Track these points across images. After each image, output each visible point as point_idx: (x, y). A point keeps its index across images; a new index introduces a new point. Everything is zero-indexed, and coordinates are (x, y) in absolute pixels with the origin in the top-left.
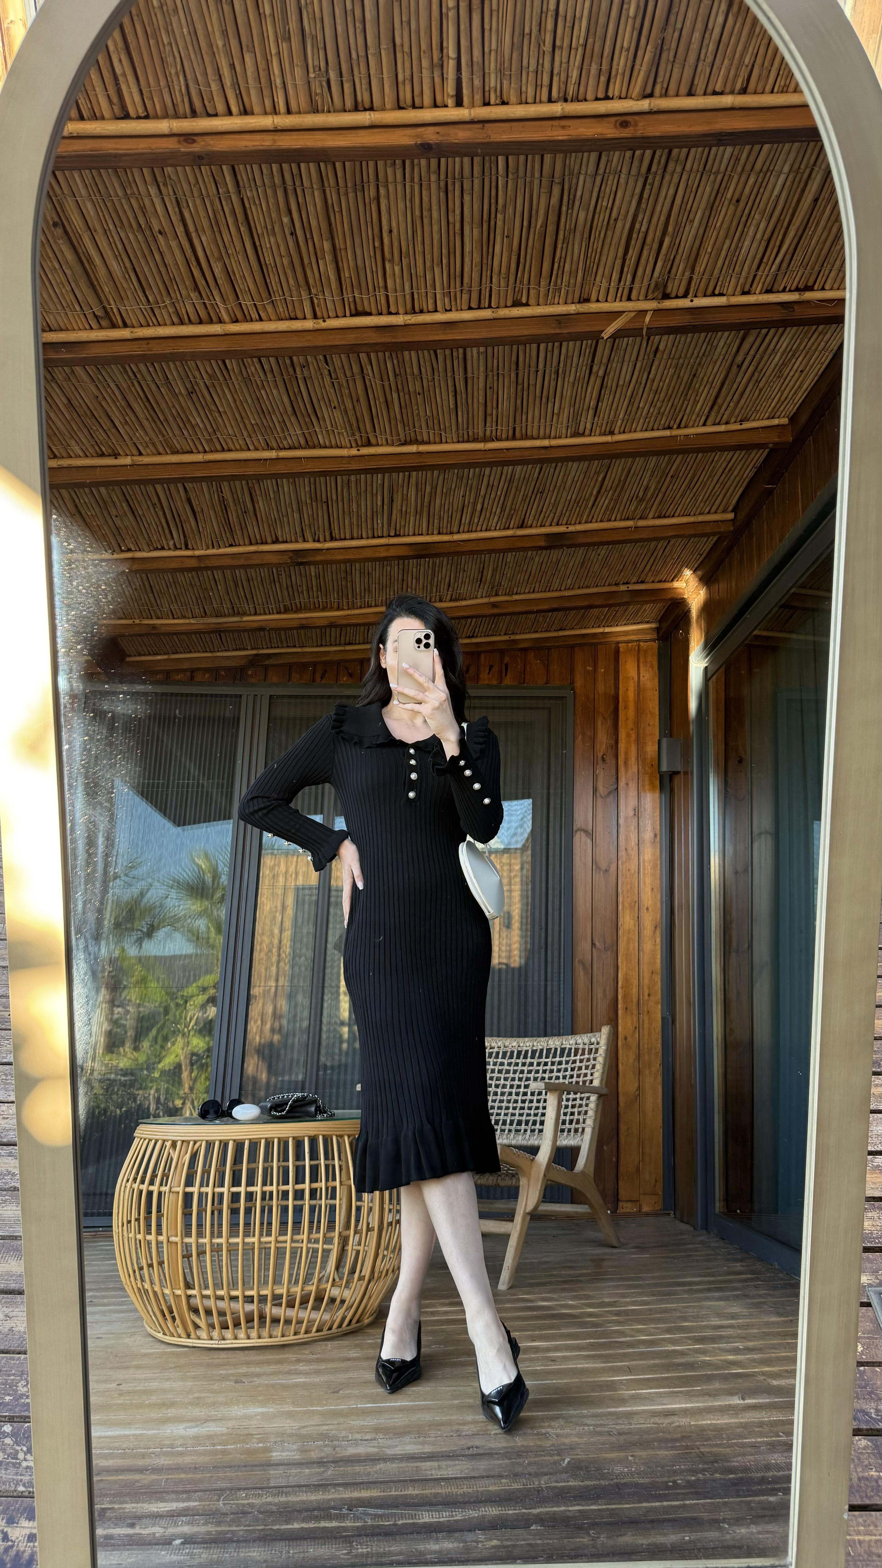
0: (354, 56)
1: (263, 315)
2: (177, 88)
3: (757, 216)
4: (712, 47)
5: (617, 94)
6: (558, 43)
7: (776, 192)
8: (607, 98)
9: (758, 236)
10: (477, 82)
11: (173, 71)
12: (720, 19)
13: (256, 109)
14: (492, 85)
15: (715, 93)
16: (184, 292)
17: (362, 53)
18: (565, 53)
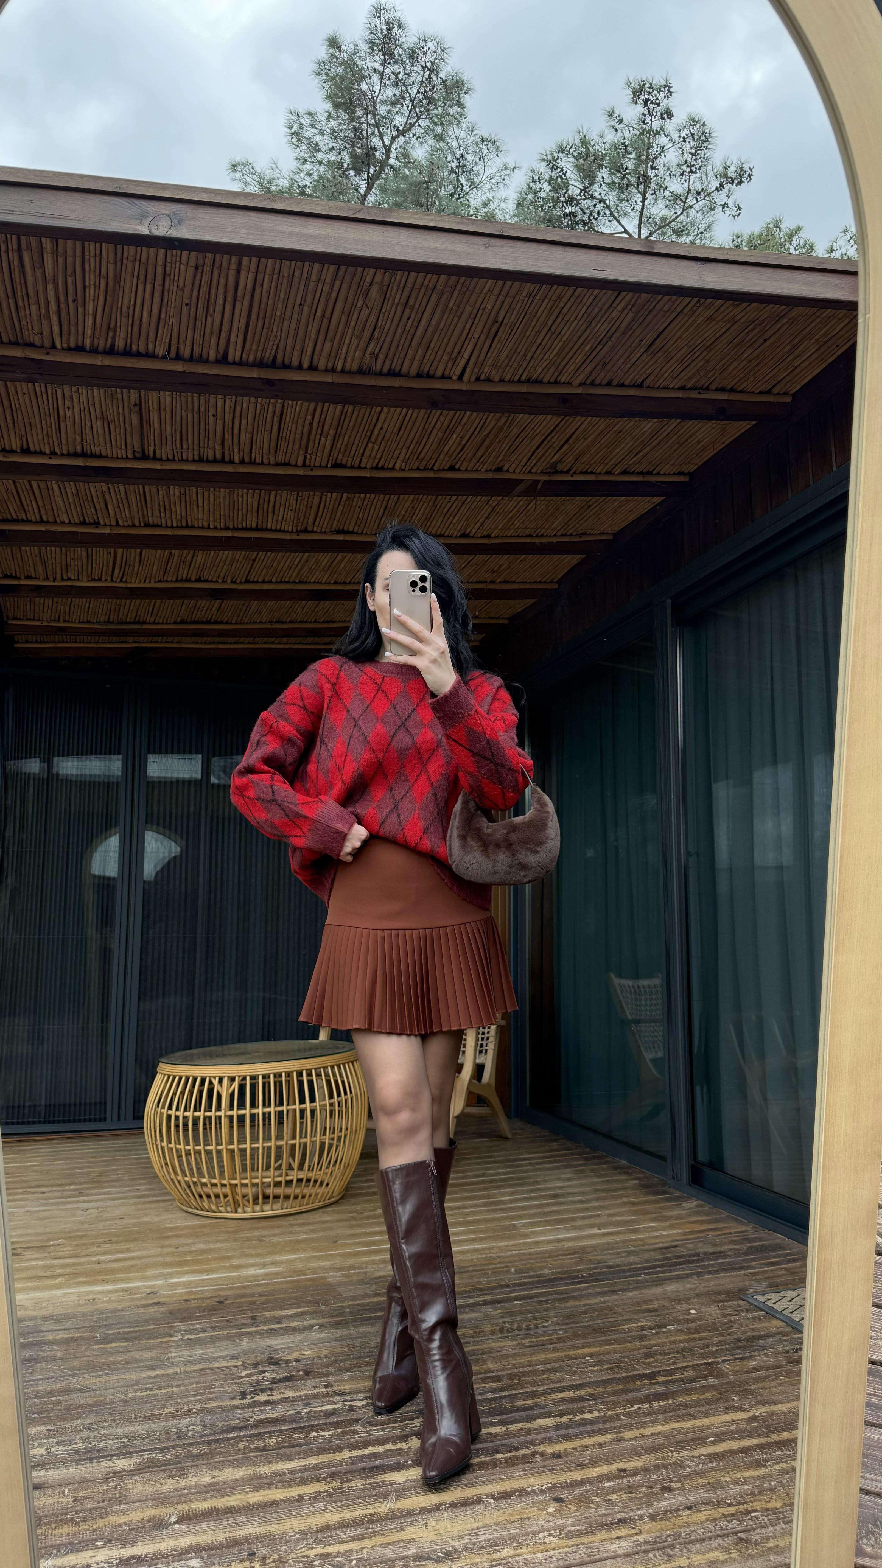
0: (400, 349)
1: (265, 461)
2: (268, 351)
3: (629, 439)
4: (628, 366)
5: (563, 381)
6: (535, 356)
7: (645, 429)
8: (556, 382)
9: (626, 448)
10: (476, 370)
11: (271, 343)
12: (638, 355)
13: (322, 366)
14: (485, 371)
15: (623, 385)
16: (211, 444)
17: (405, 348)
18: (537, 362)
